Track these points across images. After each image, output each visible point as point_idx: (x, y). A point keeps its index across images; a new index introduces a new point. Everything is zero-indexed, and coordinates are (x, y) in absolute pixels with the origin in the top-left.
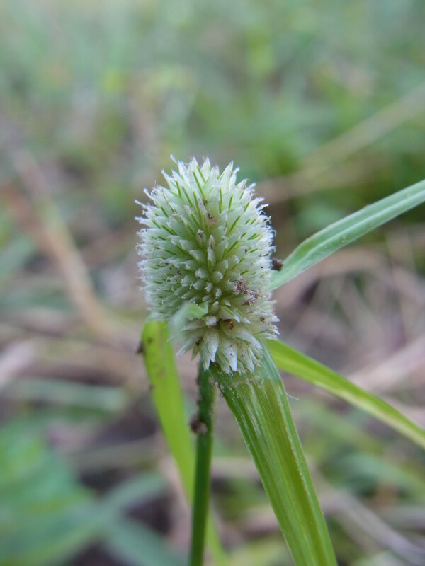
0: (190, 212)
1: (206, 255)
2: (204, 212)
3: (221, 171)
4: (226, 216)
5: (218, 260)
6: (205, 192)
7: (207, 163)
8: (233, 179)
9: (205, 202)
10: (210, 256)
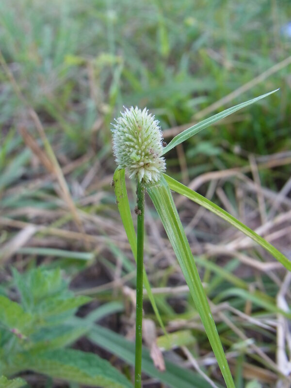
0: (132, 125)
1: (138, 140)
2: (137, 125)
3: (142, 111)
4: (145, 126)
5: (142, 143)
6: (137, 118)
7: (137, 108)
8: (147, 113)
9: (137, 122)
10: (140, 141)
